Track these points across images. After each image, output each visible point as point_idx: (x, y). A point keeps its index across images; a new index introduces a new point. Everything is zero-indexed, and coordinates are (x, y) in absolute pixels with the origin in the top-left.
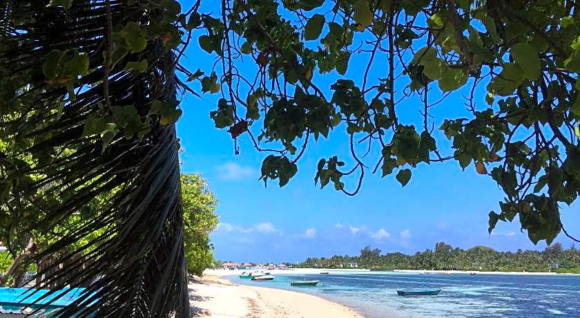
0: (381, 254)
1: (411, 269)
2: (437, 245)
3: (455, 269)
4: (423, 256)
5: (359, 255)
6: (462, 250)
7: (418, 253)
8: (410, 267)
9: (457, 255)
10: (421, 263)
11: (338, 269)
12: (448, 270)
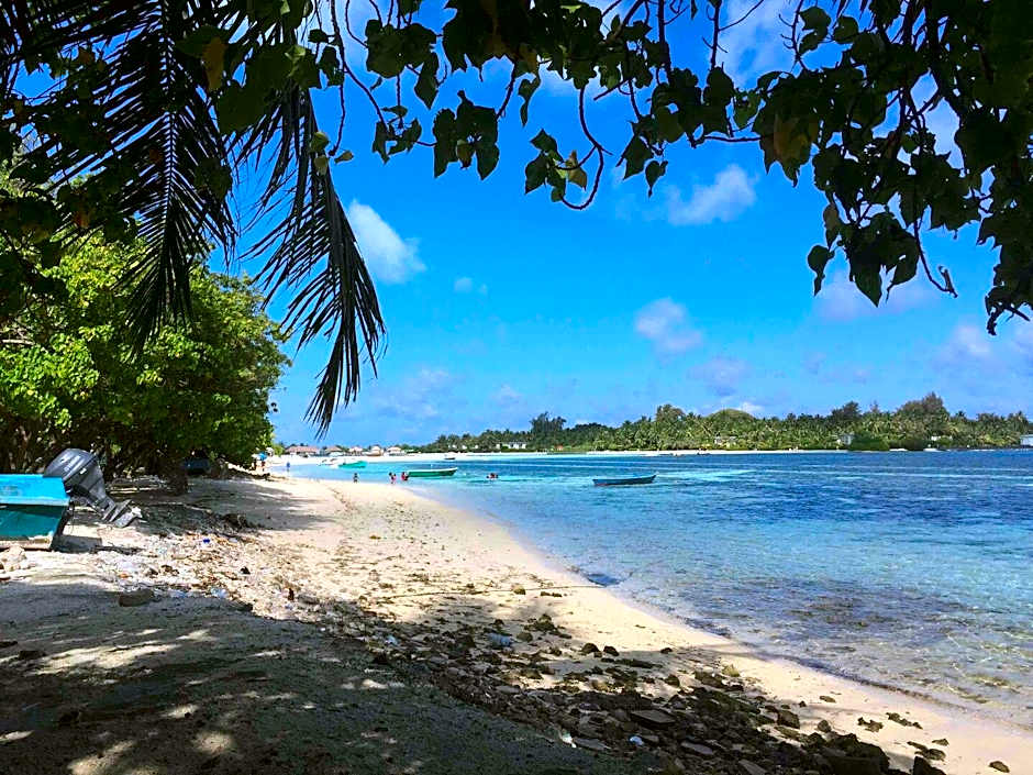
0: (565, 427)
1: (616, 450)
2: (659, 410)
3: (686, 448)
4: (636, 427)
5: (528, 428)
6: (699, 417)
7: (628, 423)
8: (614, 446)
9: (692, 423)
10: (633, 439)
11: (493, 453)
12: (675, 449)
